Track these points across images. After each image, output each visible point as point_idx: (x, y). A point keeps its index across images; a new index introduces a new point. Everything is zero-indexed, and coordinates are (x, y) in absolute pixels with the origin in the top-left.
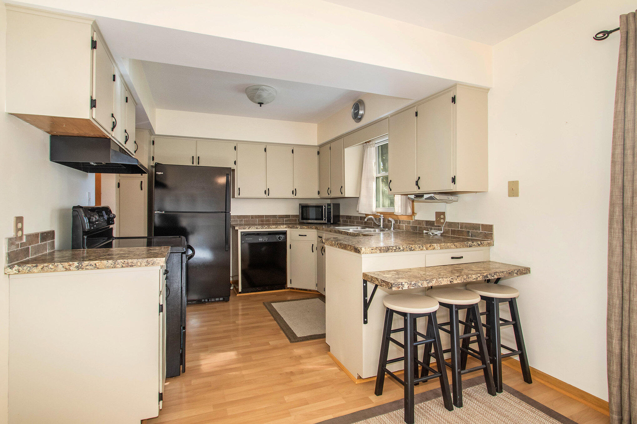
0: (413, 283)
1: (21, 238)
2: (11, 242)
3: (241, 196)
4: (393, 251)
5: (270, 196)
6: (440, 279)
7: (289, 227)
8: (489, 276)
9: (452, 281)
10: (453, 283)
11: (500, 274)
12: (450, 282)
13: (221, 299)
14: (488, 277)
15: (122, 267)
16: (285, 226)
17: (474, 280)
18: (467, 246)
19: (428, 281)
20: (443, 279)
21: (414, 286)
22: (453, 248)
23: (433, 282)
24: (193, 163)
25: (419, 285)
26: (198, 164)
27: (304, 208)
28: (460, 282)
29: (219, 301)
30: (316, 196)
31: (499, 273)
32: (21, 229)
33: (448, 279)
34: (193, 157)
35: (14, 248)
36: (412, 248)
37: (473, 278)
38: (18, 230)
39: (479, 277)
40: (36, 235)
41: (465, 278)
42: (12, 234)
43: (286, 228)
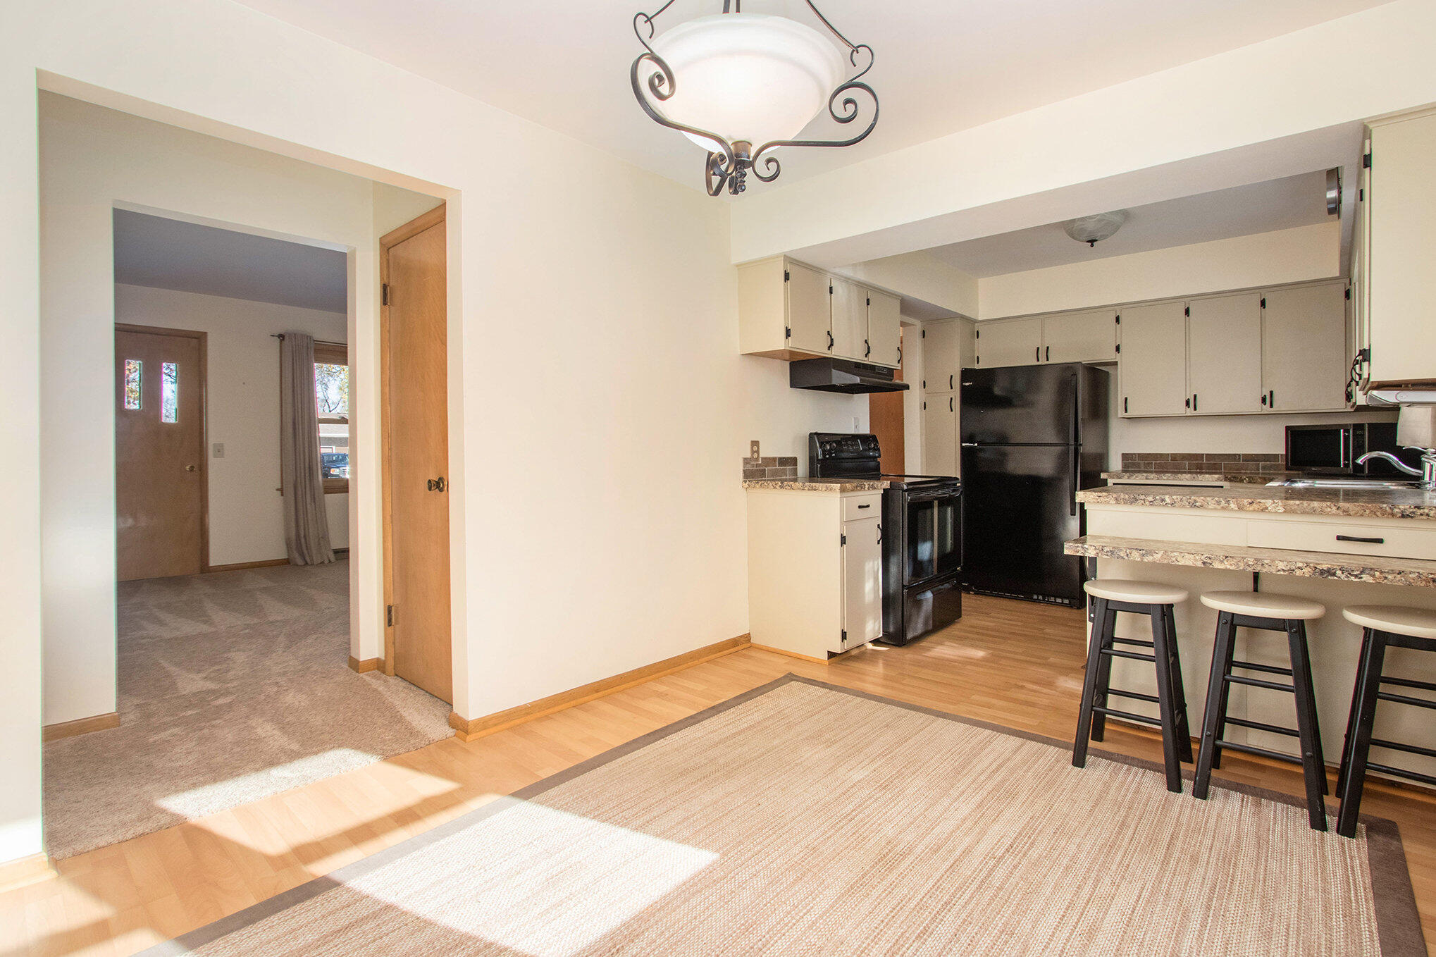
0: (1106, 549)
1: (757, 459)
2: (746, 461)
3: (1130, 414)
4: (1147, 503)
5: (1198, 412)
6: (1176, 554)
7: (1226, 479)
8: (1339, 573)
9: (1209, 561)
10: (1211, 566)
11: (1390, 577)
12: (1204, 563)
13: (1066, 601)
14: (1334, 574)
15: (809, 490)
16: (1216, 476)
17: (1282, 573)
18: (1393, 515)
19: (1144, 552)
20: (1182, 555)
21: (1109, 554)
22: (1334, 515)
23: (1155, 555)
24: (1038, 360)
25: (1122, 555)
26: (1048, 360)
27: (1294, 435)
28: (1233, 568)
29: (1062, 604)
30: (1340, 404)
31: (1381, 572)
32: (758, 452)
33: (1197, 557)
34: (1038, 348)
35: (749, 467)
36: (1195, 501)
37: (1279, 568)
38: (753, 452)
39: (1301, 568)
40: (774, 459)
41: (1251, 563)
42: (749, 455)
43: (1218, 480)
